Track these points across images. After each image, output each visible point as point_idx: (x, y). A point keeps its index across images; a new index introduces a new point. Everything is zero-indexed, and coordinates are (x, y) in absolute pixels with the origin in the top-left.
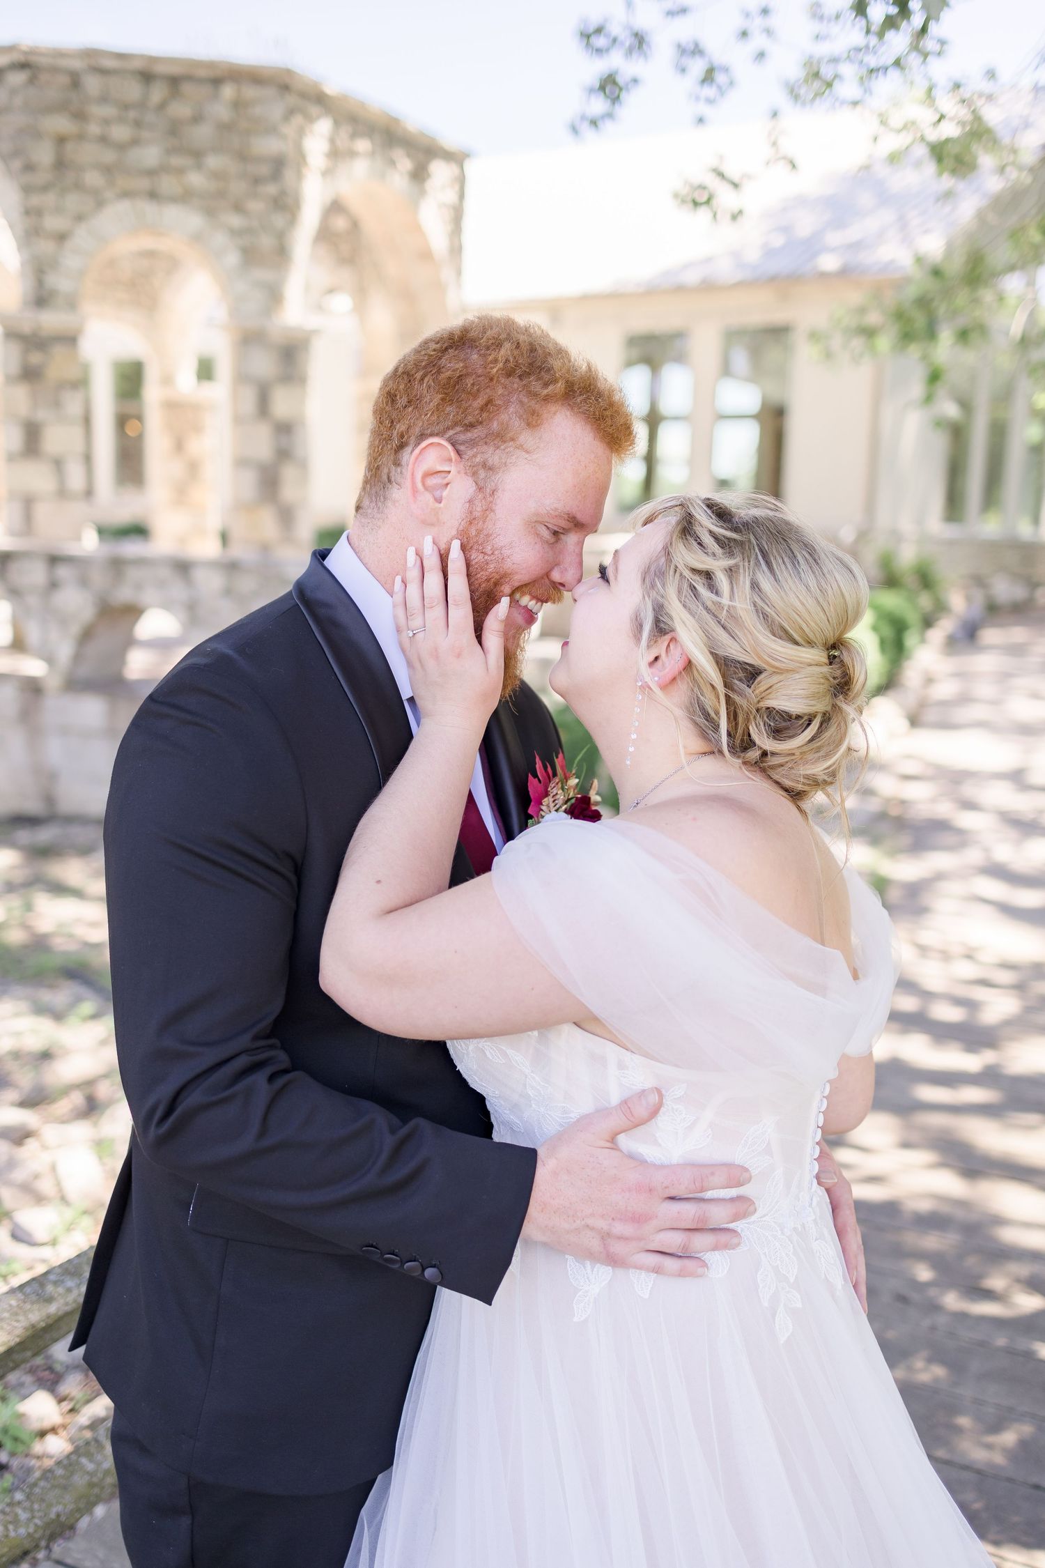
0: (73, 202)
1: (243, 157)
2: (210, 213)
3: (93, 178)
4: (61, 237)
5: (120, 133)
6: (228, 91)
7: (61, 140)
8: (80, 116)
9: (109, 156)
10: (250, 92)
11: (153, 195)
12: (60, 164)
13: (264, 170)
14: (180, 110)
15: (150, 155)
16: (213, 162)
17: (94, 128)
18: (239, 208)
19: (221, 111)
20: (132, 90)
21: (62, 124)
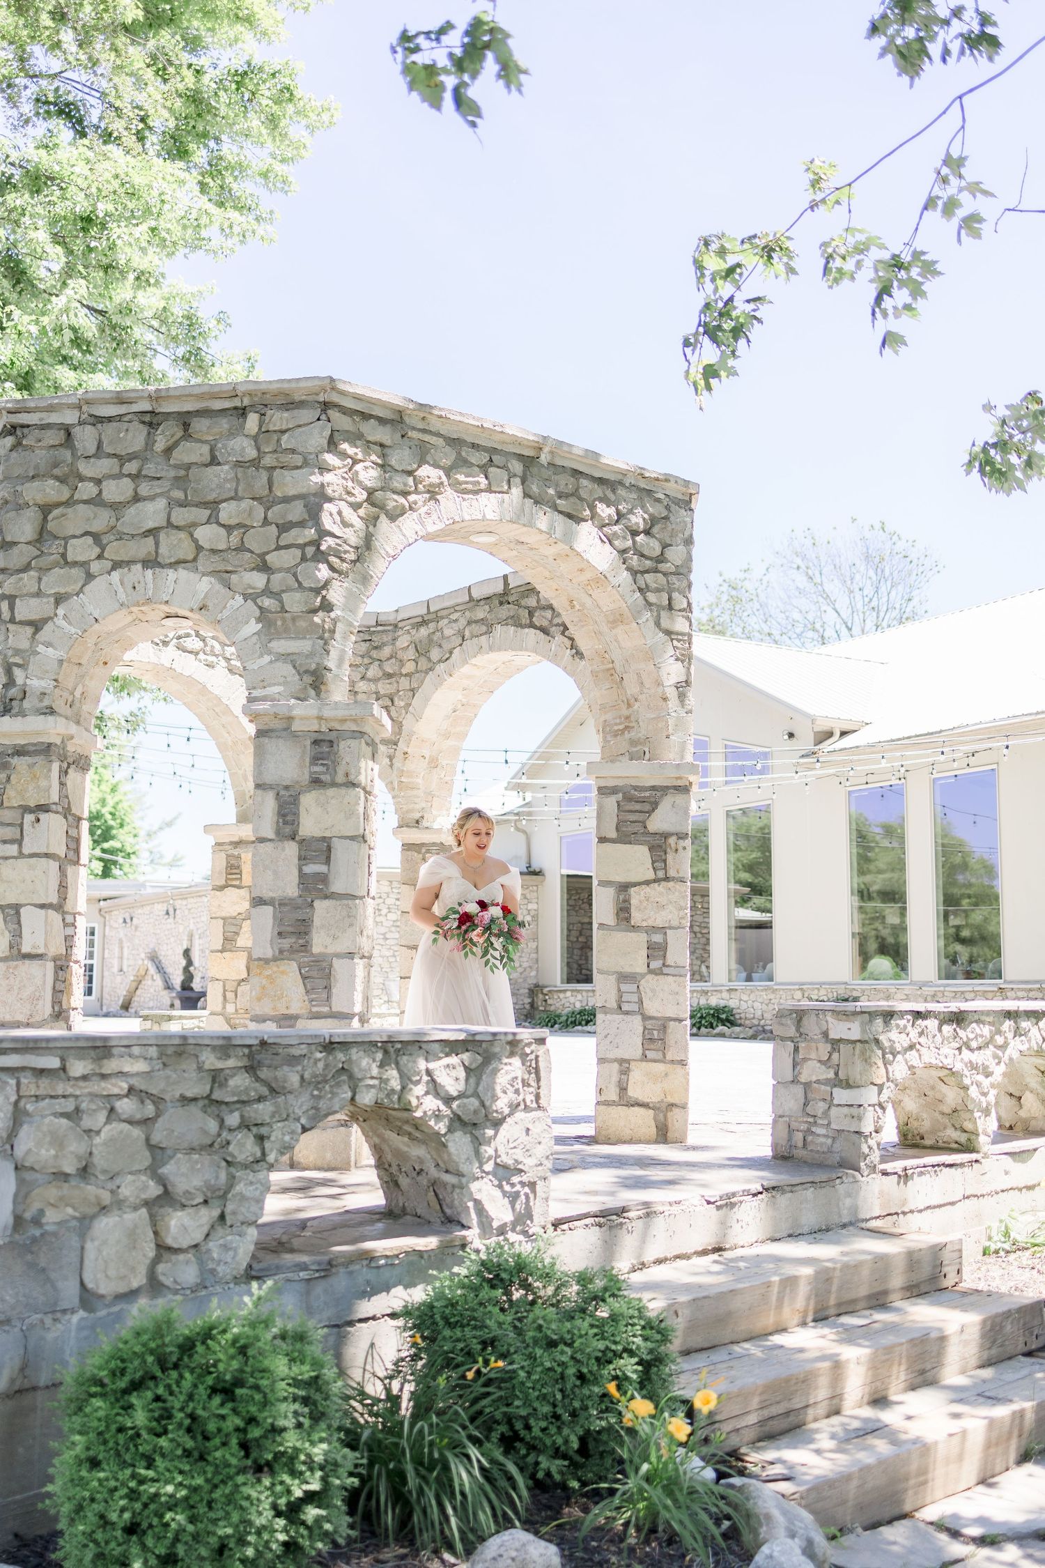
0: (54, 582)
1: (268, 501)
2: (223, 576)
3: (81, 550)
4: (36, 626)
5: (116, 490)
6: (252, 421)
7: (46, 510)
8: (71, 478)
9: (101, 520)
10: (278, 419)
11: (151, 563)
12: (42, 535)
13: (296, 511)
14: (191, 452)
15: (152, 513)
16: (228, 512)
17: (87, 490)
18: (264, 567)
19: (243, 447)
20: (135, 438)
21: (51, 490)
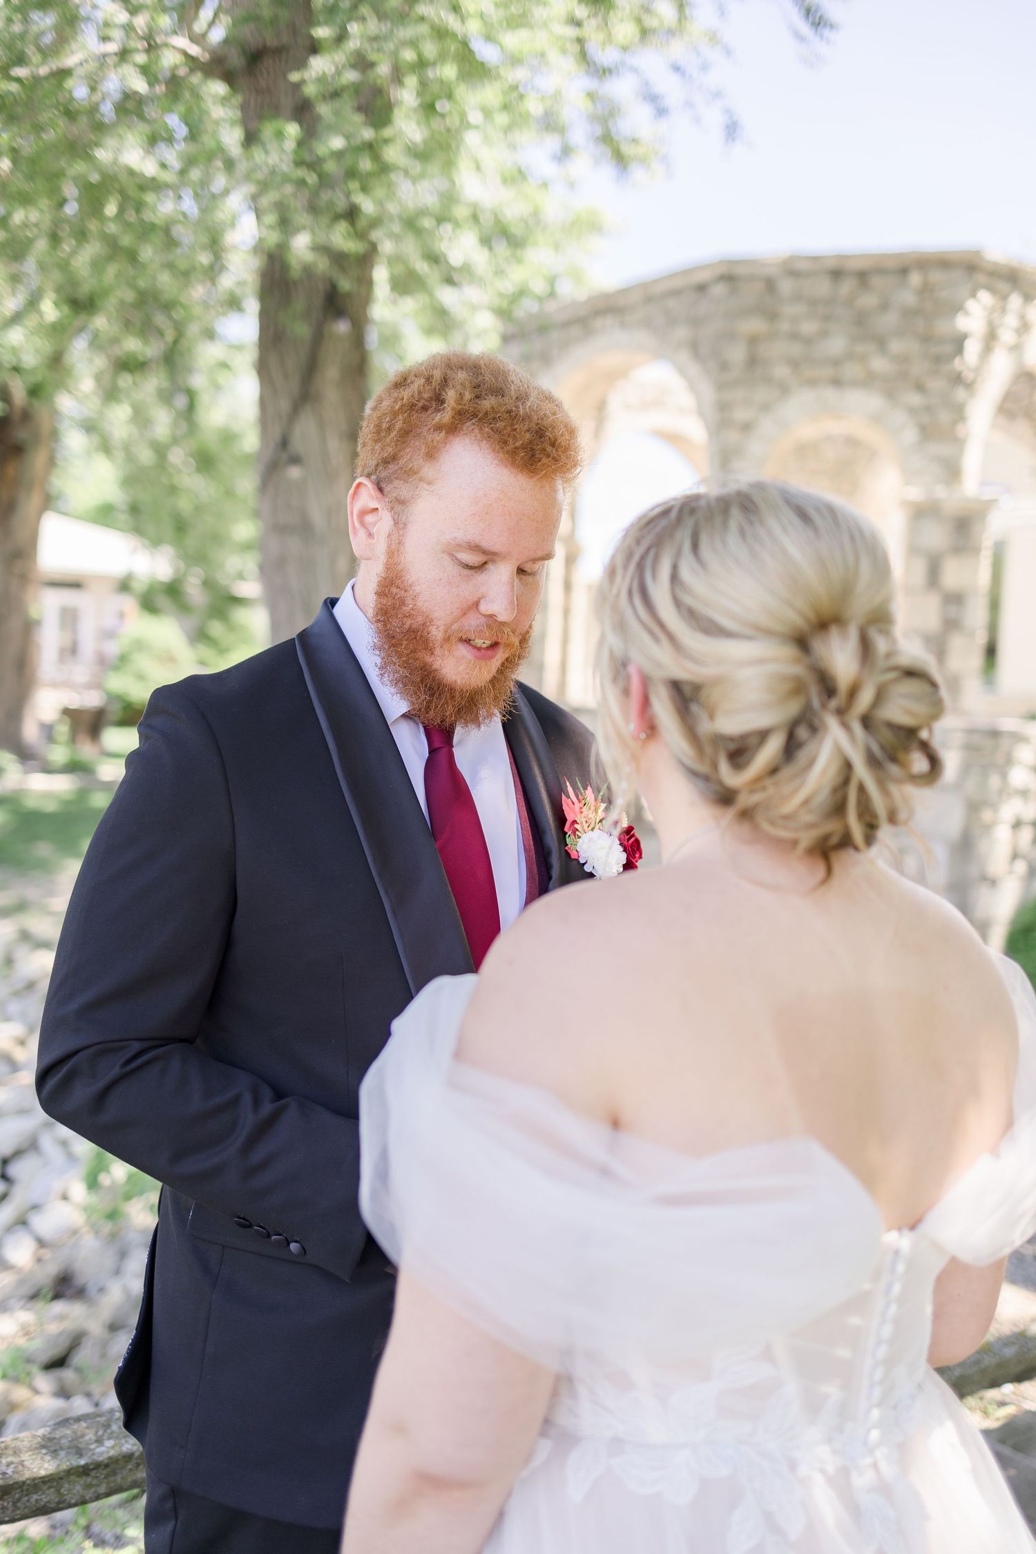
0: (761, 394)
1: (926, 339)
2: (891, 394)
3: (781, 371)
4: (748, 427)
5: (809, 327)
6: (915, 279)
7: (753, 341)
8: (772, 316)
9: (796, 349)
10: (936, 276)
11: (836, 382)
12: (753, 361)
13: (946, 348)
14: (868, 300)
15: (836, 345)
16: (896, 346)
17: (785, 326)
18: (920, 388)
19: (908, 297)
20: (823, 287)
21: (756, 325)
